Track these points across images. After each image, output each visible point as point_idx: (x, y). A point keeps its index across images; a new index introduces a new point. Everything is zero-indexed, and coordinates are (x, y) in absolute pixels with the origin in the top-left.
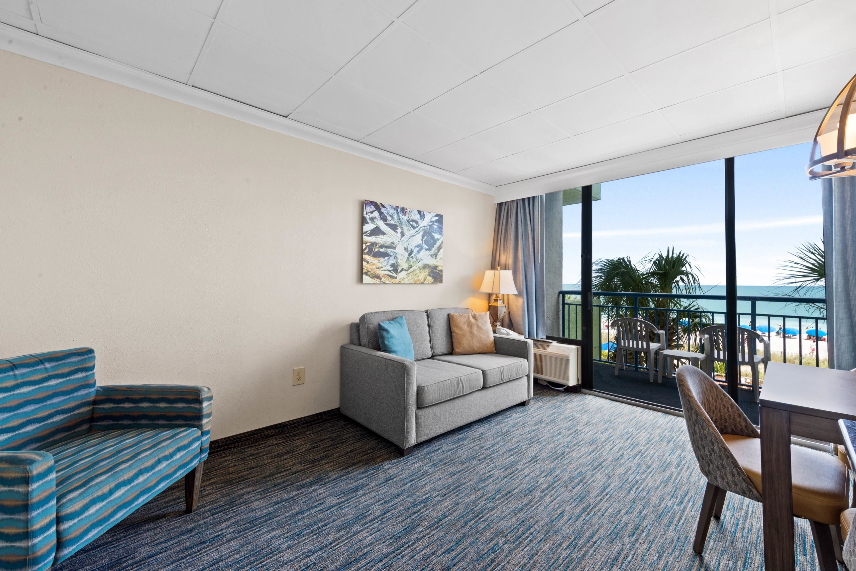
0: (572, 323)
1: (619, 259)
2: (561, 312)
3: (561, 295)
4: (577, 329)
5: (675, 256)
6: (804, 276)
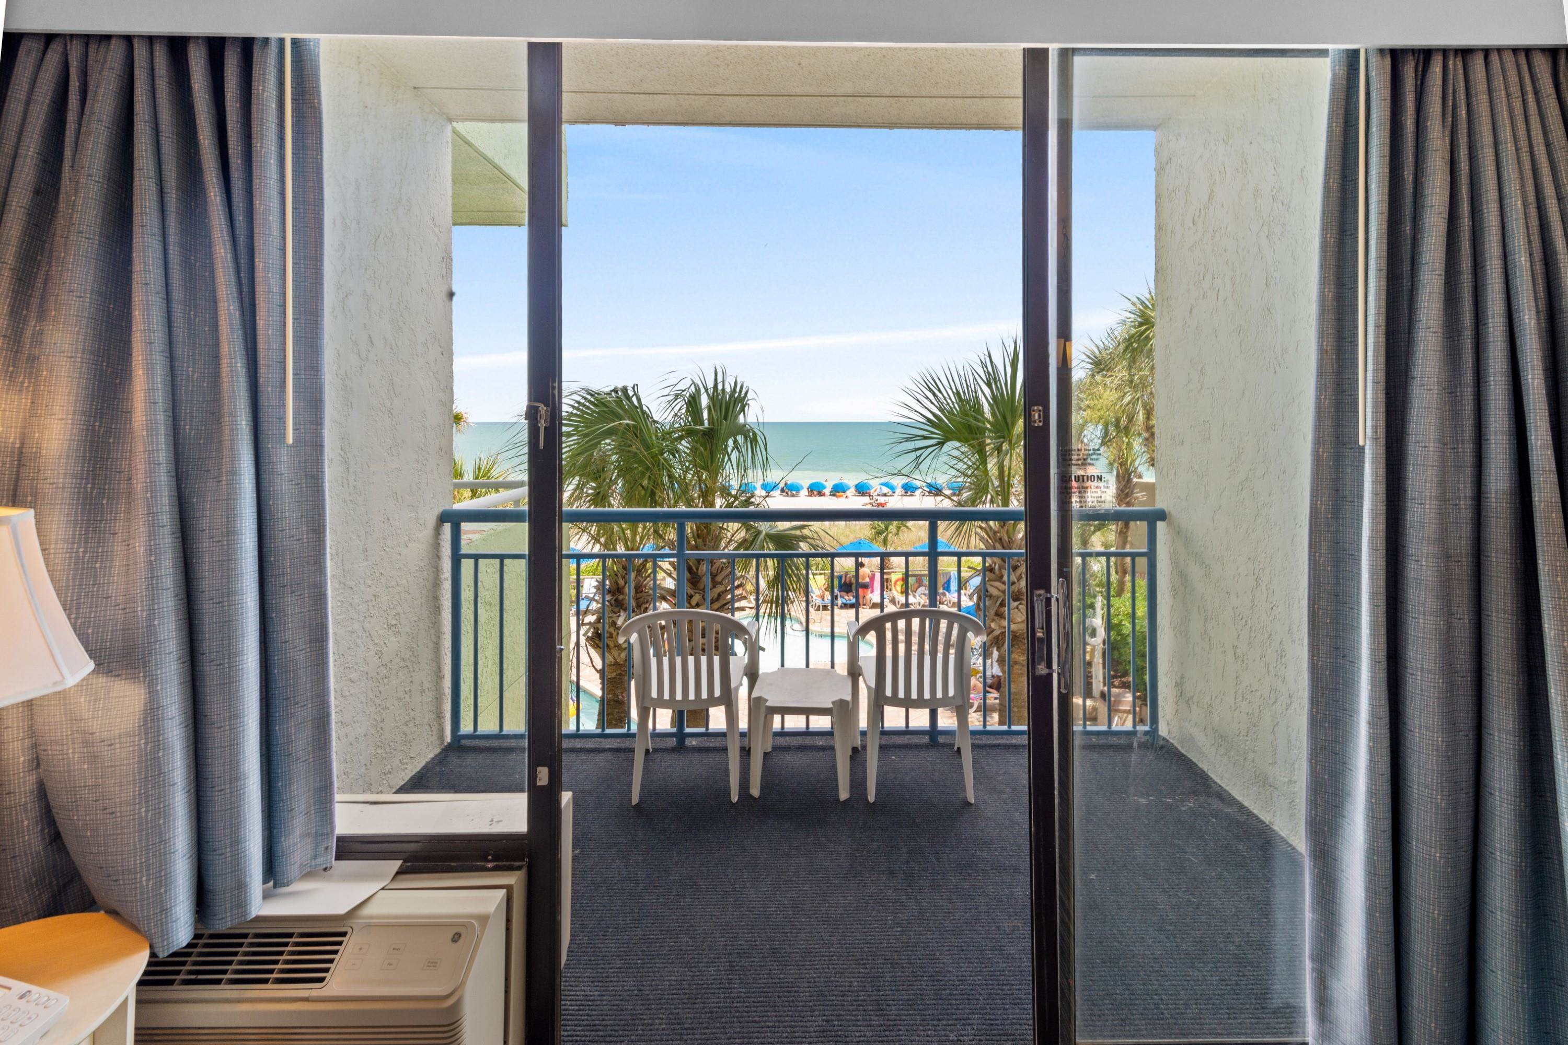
0: (489, 604)
1: (615, 391)
2: (447, 586)
3: (447, 527)
4: (505, 615)
5: (728, 389)
6: (925, 438)
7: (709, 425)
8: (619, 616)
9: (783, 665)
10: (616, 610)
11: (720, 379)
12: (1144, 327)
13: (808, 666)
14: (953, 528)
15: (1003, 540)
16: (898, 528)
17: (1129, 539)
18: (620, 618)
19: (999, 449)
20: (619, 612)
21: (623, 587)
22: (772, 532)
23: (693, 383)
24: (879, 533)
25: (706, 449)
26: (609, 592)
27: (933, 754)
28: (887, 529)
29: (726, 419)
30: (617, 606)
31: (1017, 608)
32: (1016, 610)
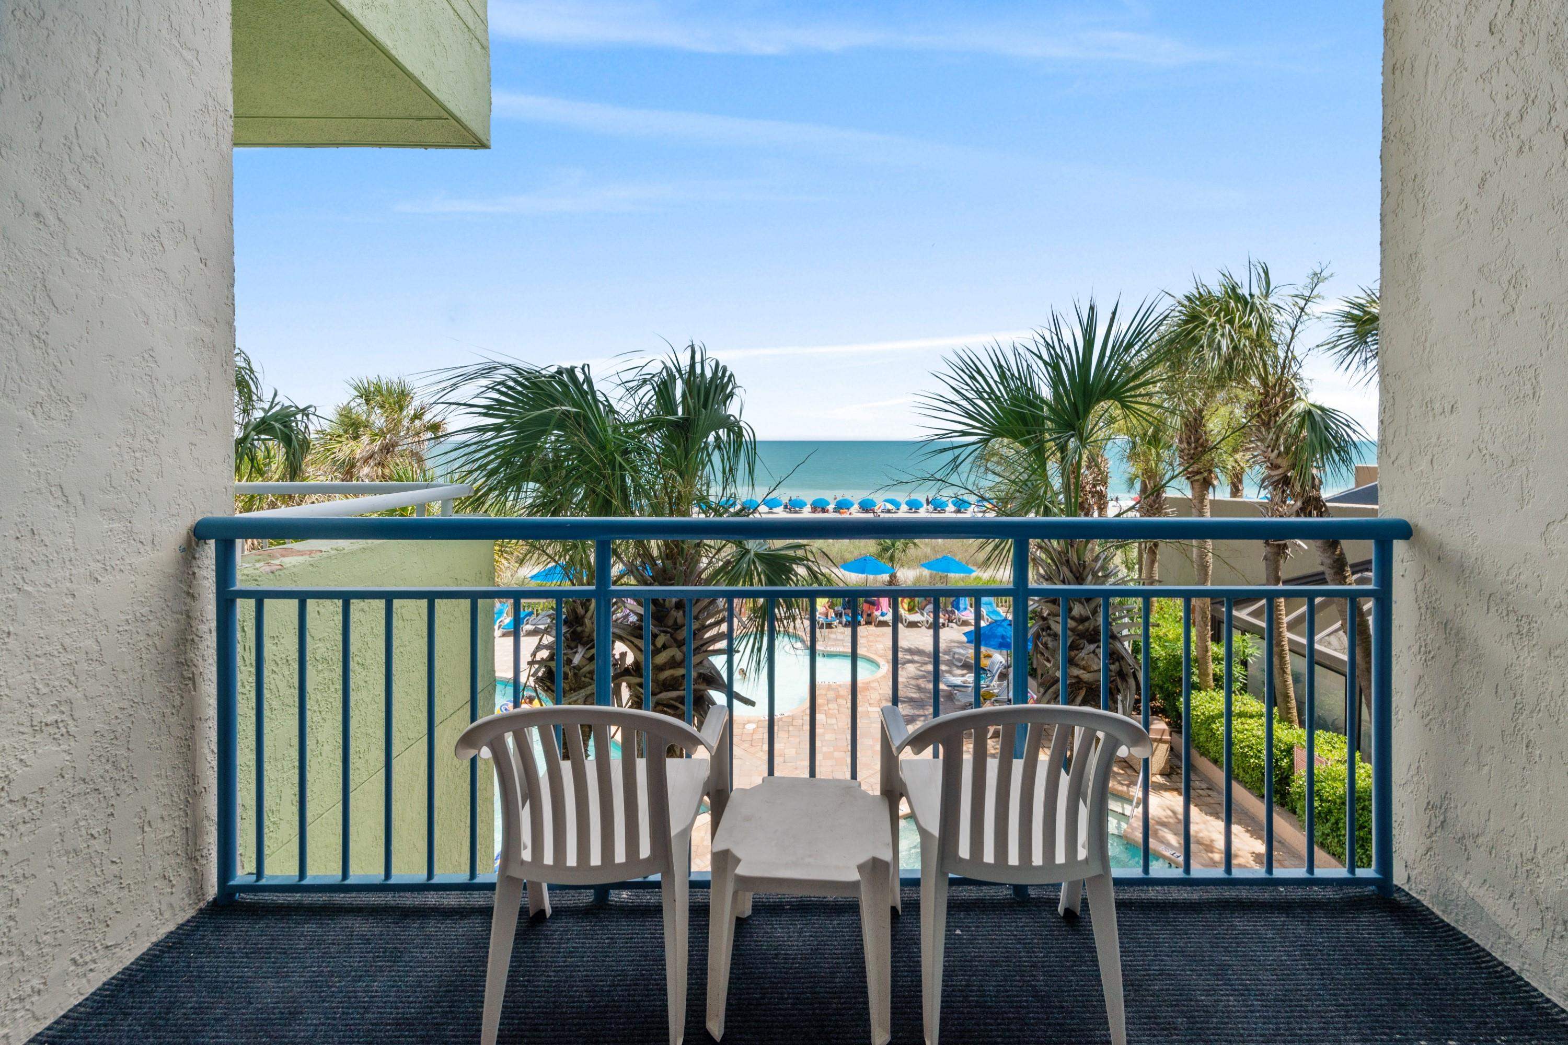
1: (559, 372)
5: (708, 374)
6: (964, 434)
7: (683, 414)
8: (576, 653)
9: (771, 772)
10: (573, 645)
11: (698, 358)
12: (1191, 326)
13: (812, 773)
14: (989, 548)
15: (1072, 563)
16: (906, 545)
17: (1158, 557)
18: (577, 655)
19: (1063, 449)
20: (577, 647)
21: (583, 617)
22: (761, 551)
23: (666, 367)
24: (886, 550)
25: (678, 446)
26: (566, 622)
27: (1024, 922)
28: (893, 545)
29: (705, 407)
30: (573, 640)
31: (1094, 652)
32: (1092, 655)
